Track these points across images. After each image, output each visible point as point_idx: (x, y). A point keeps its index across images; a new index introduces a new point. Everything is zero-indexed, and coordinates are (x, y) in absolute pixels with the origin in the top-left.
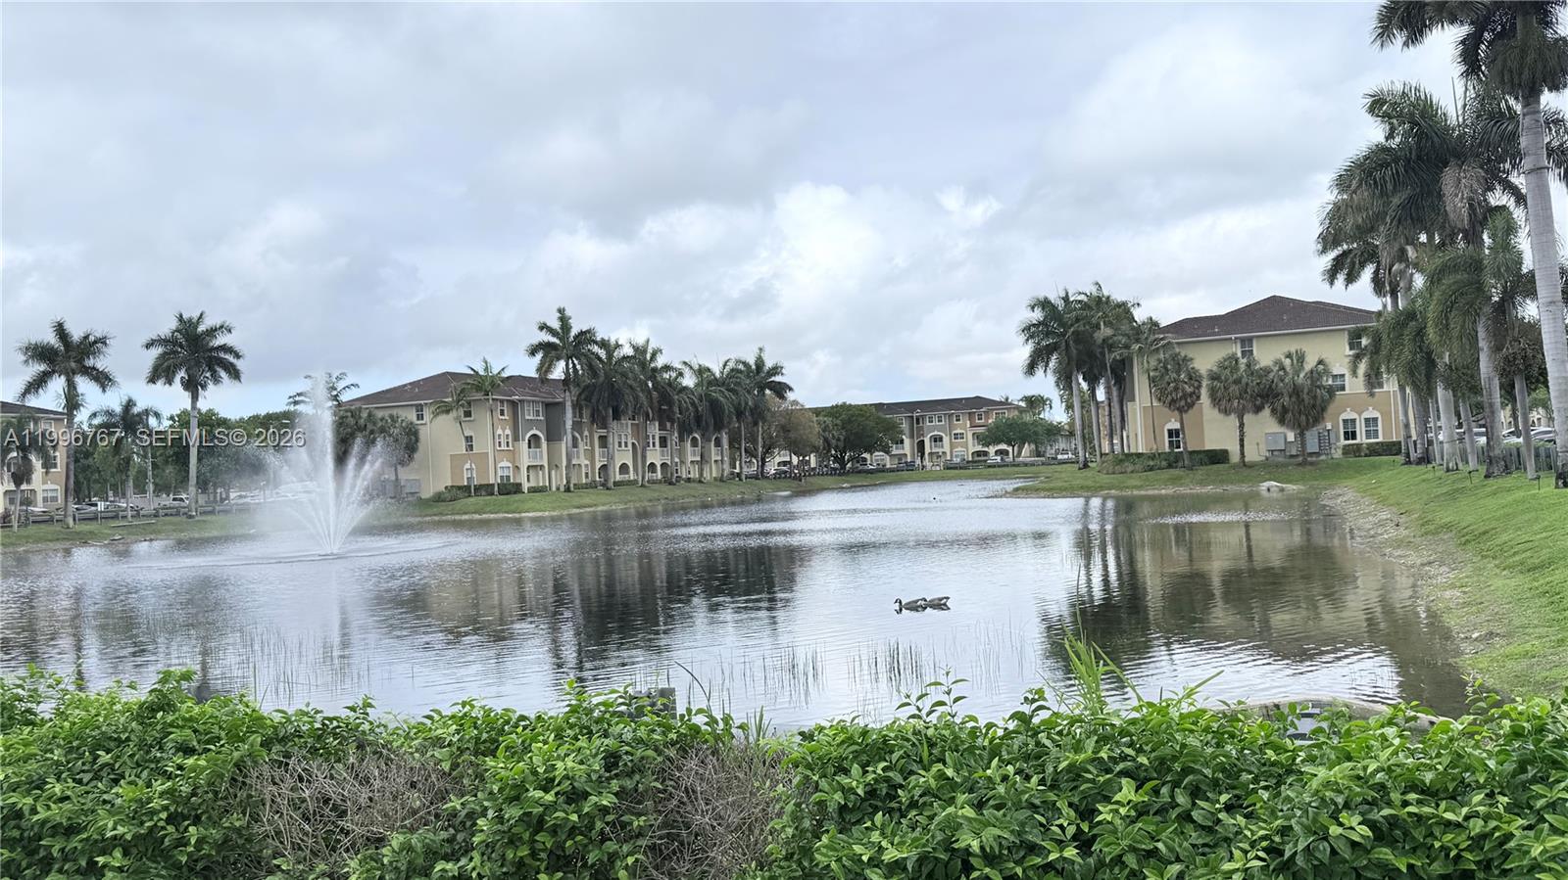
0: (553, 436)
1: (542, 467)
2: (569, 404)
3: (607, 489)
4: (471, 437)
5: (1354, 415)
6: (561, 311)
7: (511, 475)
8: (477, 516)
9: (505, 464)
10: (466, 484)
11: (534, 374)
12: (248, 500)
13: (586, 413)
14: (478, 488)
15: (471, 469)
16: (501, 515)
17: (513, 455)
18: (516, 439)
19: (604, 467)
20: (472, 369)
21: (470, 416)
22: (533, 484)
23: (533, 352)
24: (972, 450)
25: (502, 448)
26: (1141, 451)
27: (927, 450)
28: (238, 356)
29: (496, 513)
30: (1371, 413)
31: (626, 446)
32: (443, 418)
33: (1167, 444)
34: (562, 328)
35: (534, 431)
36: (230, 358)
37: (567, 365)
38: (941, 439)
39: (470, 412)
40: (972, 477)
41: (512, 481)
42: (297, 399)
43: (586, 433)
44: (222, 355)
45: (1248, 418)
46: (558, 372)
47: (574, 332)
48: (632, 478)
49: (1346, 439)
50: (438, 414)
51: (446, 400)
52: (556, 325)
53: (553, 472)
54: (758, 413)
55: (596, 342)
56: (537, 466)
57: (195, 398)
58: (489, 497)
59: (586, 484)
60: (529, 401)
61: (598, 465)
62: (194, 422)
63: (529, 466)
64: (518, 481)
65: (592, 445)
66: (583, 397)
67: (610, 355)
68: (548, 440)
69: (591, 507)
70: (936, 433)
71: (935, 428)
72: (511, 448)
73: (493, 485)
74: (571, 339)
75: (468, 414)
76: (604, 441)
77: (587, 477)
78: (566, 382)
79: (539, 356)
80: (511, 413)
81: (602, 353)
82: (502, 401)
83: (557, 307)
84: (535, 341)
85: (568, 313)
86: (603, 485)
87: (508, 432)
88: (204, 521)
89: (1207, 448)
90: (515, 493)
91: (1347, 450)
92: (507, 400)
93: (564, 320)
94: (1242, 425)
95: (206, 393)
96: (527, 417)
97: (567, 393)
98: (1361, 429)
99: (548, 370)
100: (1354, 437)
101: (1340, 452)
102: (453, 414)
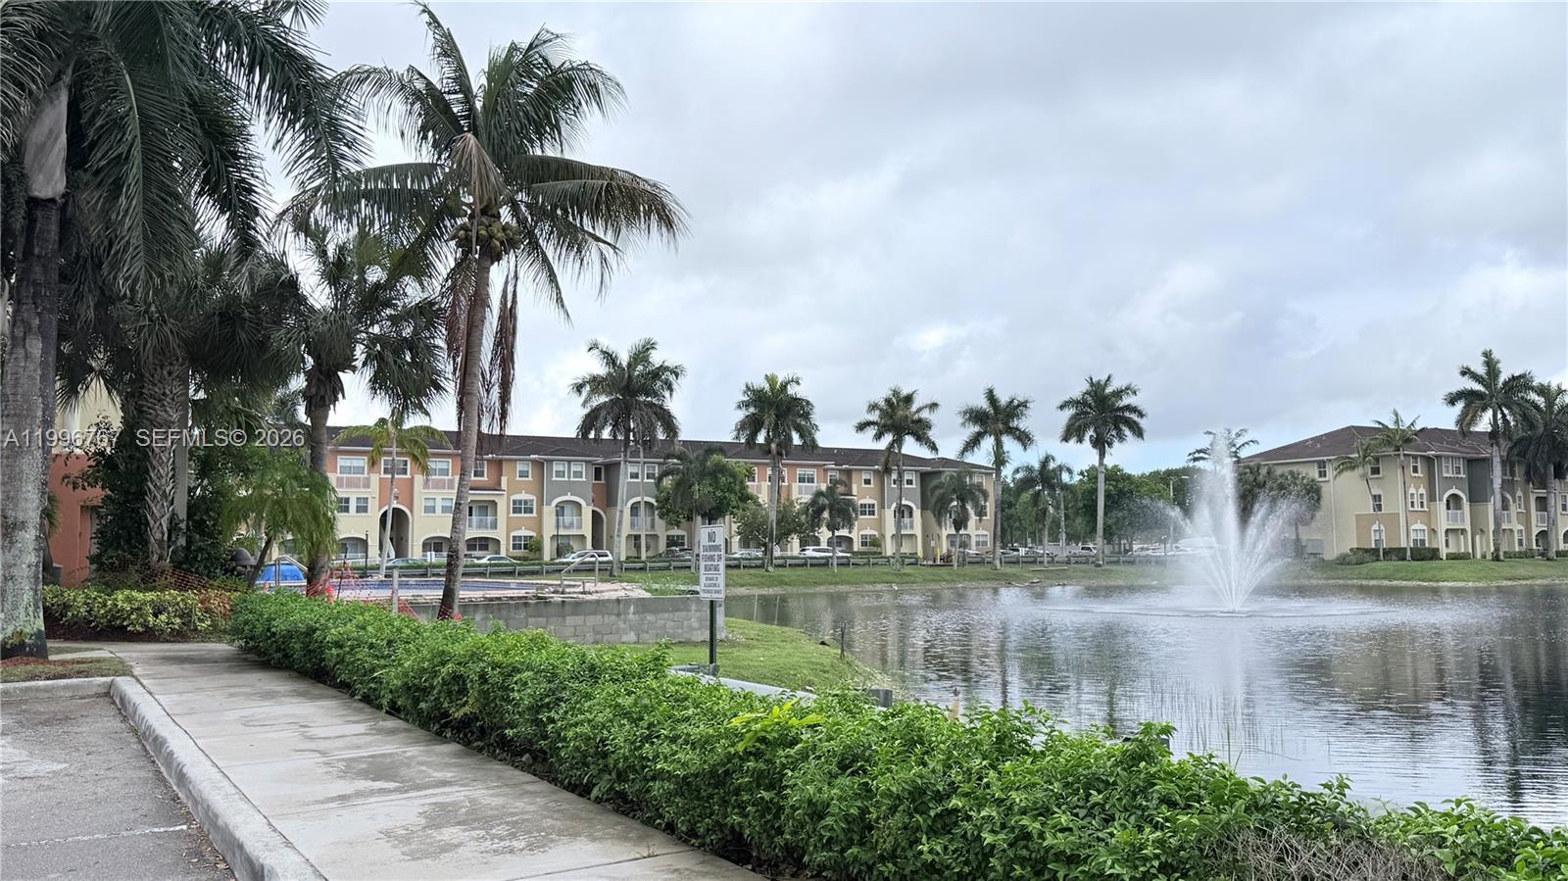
0: (1477, 495)
1: (1463, 531)
2: (1497, 461)
3: (1548, 559)
4: (1380, 496)
6: (1487, 355)
7: (1426, 538)
8: (1386, 583)
9: (1419, 526)
10: (1373, 546)
11: (1451, 426)
12: (1150, 552)
13: (1519, 471)
14: (1388, 553)
15: (1379, 531)
16: (1415, 583)
17: (1428, 517)
18: (1432, 498)
19: (1543, 534)
20: (1380, 423)
21: (1379, 473)
22: (1452, 549)
23: (1452, 400)
25: (1416, 509)
28: (1141, 415)
29: (1410, 580)
32: (1347, 474)
34: (1488, 373)
35: (1454, 491)
36: (1134, 417)
37: (1495, 416)
39: (1378, 468)
41: (1427, 545)
42: (1197, 455)
43: (1519, 493)
44: (1127, 414)
46: (1484, 423)
47: (1503, 377)
50: (1342, 471)
51: (1352, 456)
52: (1481, 370)
53: (1478, 537)
55: (1532, 389)
56: (1458, 530)
57: (1102, 455)
58: (1400, 563)
59: (1520, 552)
60: (1447, 457)
61: (1535, 531)
62: (1101, 478)
63: (1447, 531)
64: (1435, 546)
65: (1527, 508)
66: (1515, 451)
67: (1550, 403)
68: (1471, 500)
69: (1527, 579)
72: (1426, 509)
73: (1405, 549)
74: (1500, 385)
75: (1376, 471)
76: (1542, 503)
77: (1520, 542)
78: (1493, 435)
79: (1460, 405)
80: (1426, 469)
81: (1540, 401)
82: (1415, 457)
83: (1482, 350)
84: (1454, 389)
85: (1496, 356)
86: (1542, 555)
87: (1422, 490)
88: (1111, 571)
90: (1431, 559)
92: (1421, 456)
93: (1491, 364)
95: (1112, 450)
96: (1445, 475)
97: (1495, 448)
99: (1473, 421)
102: (1359, 471)
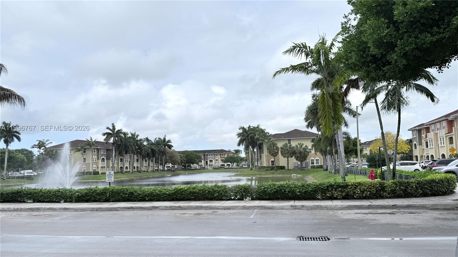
0: (108, 158)
1: (104, 167)
2: (114, 150)
3: (123, 173)
4: (85, 158)
5: (313, 159)
6: (113, 124)
7: (96, 169)
8: (87, 181)
9: (95, 166)
10: (83, 171)
11: (103, 141)
13: (117, 152)
14: (87, 173)
15: (85, 167)
16: (94, 180)
17: (97, 164)
18: (98, 159)
19: (121, 167)
20: (87, 140)
21: (85, 152)
22: (102, 172)
23: (104, 134)
24: (220, 164)
25: (94, 162)
26: (265, 166)
27: (208, 164)
28: (19, 134)
30: (317, 158)
31: (127, 161)
32: (77, 153)
33: (271, 164)
34: (113, 129)
35: (103, 157)
36: (17, 135)
37: (114, 139)
38: (212, 161)
40: (221, 172)
41: (96, 171)
42: (34, 146)
43: (117, 158)
44: (15, 134)
45: (289, 158)
46: (111, 140)
47: (116, 130)
48: (129, 170)
49: (312, 164)
51: (79, 148)
52: (111, 128)
53: (107, 168)
54: (164, 153)
55: (122, 133)
56: (103, 167)
57: (7, 146)
58: (90, 175)
59: (116, 172)
60: (102, 149)
62: (7, 153)
63: (101, 167)
64: (98, 171)
65: (118, 161)
66: (117, 147)
67: (125, 137)
69: (119, 178)
70: (211, 159)
71: (210, 158)
72: (96, 162)
73: (91, 172)
74: (115, 132)
76: (122, 160)
77: (116, 170)
78: (113, 144)
79: (106, 136)
80: (97, 152)
81: (123, 136)
82: (95, 149)
84: (105, 132)
85: (115, 125)
86: (121, 172)
87: (96, 157)
88: (8, 181)
89: (280, 165)
90: (97, 174)
91: (312, 167)
92: (97, 148)
93: (114, 127)
94: (288, 160)
95: (11, 144)
96: (101, 153)
97: (113, 147)
98: (315, 162)
99: (109, 140)
100: (313, 164)
101: (310, 167)
102: (81, 152)
